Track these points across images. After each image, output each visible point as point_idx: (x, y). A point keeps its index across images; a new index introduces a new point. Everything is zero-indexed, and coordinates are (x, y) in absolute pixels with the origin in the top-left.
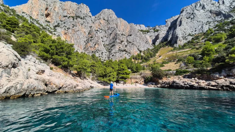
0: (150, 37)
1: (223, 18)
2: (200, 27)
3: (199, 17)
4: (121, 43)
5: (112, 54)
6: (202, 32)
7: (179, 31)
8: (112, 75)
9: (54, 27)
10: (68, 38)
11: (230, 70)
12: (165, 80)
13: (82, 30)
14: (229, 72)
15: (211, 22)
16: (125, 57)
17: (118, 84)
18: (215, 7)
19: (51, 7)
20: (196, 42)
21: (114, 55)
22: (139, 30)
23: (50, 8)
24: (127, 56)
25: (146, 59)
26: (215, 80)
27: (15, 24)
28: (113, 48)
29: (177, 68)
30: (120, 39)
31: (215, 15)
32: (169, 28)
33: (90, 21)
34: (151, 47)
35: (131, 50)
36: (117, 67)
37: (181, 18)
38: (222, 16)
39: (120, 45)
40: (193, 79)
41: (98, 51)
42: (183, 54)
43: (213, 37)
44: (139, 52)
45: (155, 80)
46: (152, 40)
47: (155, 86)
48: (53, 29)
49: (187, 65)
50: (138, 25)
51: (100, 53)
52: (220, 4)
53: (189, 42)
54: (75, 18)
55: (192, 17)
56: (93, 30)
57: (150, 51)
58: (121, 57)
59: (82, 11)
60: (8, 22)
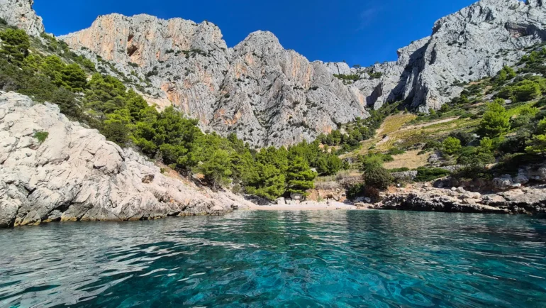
0: (362, 89)
1: (540, 41)
2: (482, 63)
3: (479, 40)
4: (293, 108)
5: (274, 133)
6: (486, 75)
7: (430, 76)
8: (276, 181)
9: (145, 75)
10: (176, 100)
11: (536, 169)
12: (392, 191)
13: (207, 79)
14: (534, 173)
15: (509, 50)
16: (304, 140)
17: (288, 201)
18: (518, 14)
19: (139, 34)
20: (473, 99)
21: (279, 134)
22: (334, 75)
23: (137, 35)
24: (309, 137)
25: (352, 144)
26: (502, 191)
27: (79, 79)
28: (275, 119)
29: (422, 164)
30: (291, 99)
31: (518, 35)
32: (405, 69)
33: (224, 58)
34: (364, 115)
35: (317, 123)
36: (287, 163)
37: (435, 45)
38: (537, 35)
39: (291, 111)
40: (454, 188)
41: (241, 126)
42: (438, 131)
43: (511, 89)
44: (335, 126)
45: (371, 192)
46: (365, 97)
47: (371, 205)
48: (145, 82)
49: (444, 159)
50: (332, 63)
51: (246, 130)
52: (530, 7)
53: (454, 101)
54: (189, 54)
55: (461, 40)
56: (231, 79)
57: (361, 124)
58: (294, 138)
59: (206, 38)
60: (65, 76)
